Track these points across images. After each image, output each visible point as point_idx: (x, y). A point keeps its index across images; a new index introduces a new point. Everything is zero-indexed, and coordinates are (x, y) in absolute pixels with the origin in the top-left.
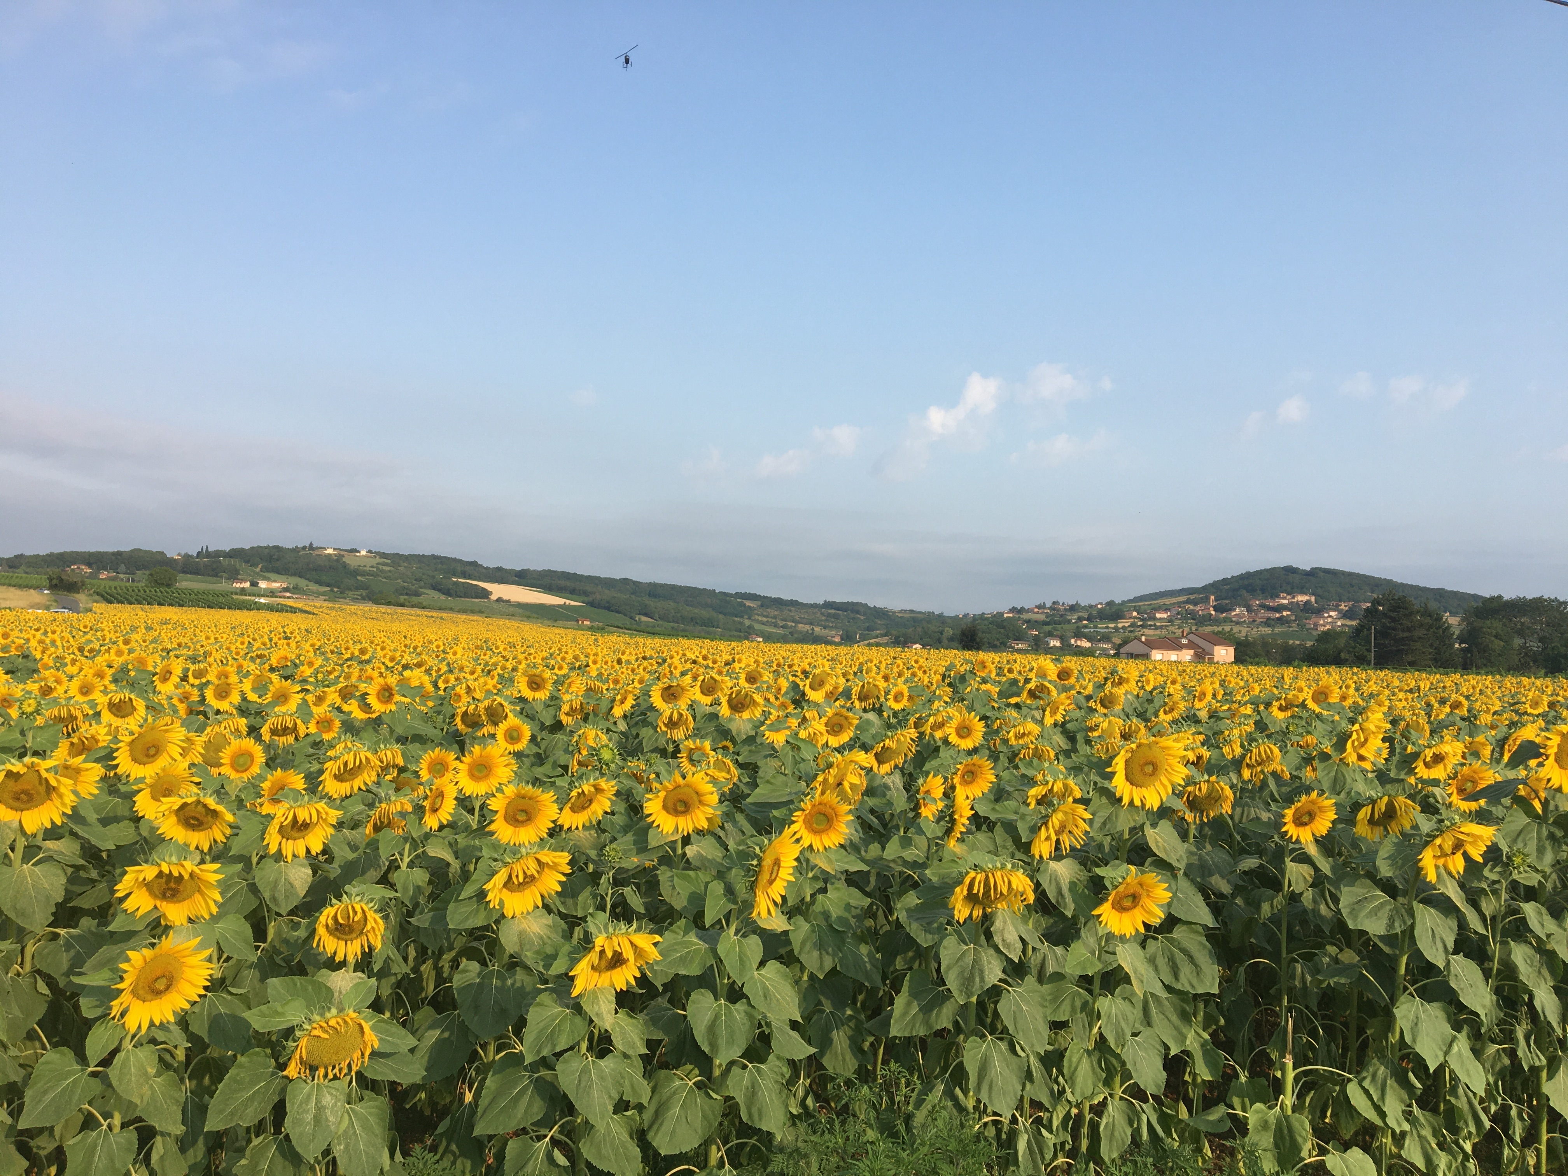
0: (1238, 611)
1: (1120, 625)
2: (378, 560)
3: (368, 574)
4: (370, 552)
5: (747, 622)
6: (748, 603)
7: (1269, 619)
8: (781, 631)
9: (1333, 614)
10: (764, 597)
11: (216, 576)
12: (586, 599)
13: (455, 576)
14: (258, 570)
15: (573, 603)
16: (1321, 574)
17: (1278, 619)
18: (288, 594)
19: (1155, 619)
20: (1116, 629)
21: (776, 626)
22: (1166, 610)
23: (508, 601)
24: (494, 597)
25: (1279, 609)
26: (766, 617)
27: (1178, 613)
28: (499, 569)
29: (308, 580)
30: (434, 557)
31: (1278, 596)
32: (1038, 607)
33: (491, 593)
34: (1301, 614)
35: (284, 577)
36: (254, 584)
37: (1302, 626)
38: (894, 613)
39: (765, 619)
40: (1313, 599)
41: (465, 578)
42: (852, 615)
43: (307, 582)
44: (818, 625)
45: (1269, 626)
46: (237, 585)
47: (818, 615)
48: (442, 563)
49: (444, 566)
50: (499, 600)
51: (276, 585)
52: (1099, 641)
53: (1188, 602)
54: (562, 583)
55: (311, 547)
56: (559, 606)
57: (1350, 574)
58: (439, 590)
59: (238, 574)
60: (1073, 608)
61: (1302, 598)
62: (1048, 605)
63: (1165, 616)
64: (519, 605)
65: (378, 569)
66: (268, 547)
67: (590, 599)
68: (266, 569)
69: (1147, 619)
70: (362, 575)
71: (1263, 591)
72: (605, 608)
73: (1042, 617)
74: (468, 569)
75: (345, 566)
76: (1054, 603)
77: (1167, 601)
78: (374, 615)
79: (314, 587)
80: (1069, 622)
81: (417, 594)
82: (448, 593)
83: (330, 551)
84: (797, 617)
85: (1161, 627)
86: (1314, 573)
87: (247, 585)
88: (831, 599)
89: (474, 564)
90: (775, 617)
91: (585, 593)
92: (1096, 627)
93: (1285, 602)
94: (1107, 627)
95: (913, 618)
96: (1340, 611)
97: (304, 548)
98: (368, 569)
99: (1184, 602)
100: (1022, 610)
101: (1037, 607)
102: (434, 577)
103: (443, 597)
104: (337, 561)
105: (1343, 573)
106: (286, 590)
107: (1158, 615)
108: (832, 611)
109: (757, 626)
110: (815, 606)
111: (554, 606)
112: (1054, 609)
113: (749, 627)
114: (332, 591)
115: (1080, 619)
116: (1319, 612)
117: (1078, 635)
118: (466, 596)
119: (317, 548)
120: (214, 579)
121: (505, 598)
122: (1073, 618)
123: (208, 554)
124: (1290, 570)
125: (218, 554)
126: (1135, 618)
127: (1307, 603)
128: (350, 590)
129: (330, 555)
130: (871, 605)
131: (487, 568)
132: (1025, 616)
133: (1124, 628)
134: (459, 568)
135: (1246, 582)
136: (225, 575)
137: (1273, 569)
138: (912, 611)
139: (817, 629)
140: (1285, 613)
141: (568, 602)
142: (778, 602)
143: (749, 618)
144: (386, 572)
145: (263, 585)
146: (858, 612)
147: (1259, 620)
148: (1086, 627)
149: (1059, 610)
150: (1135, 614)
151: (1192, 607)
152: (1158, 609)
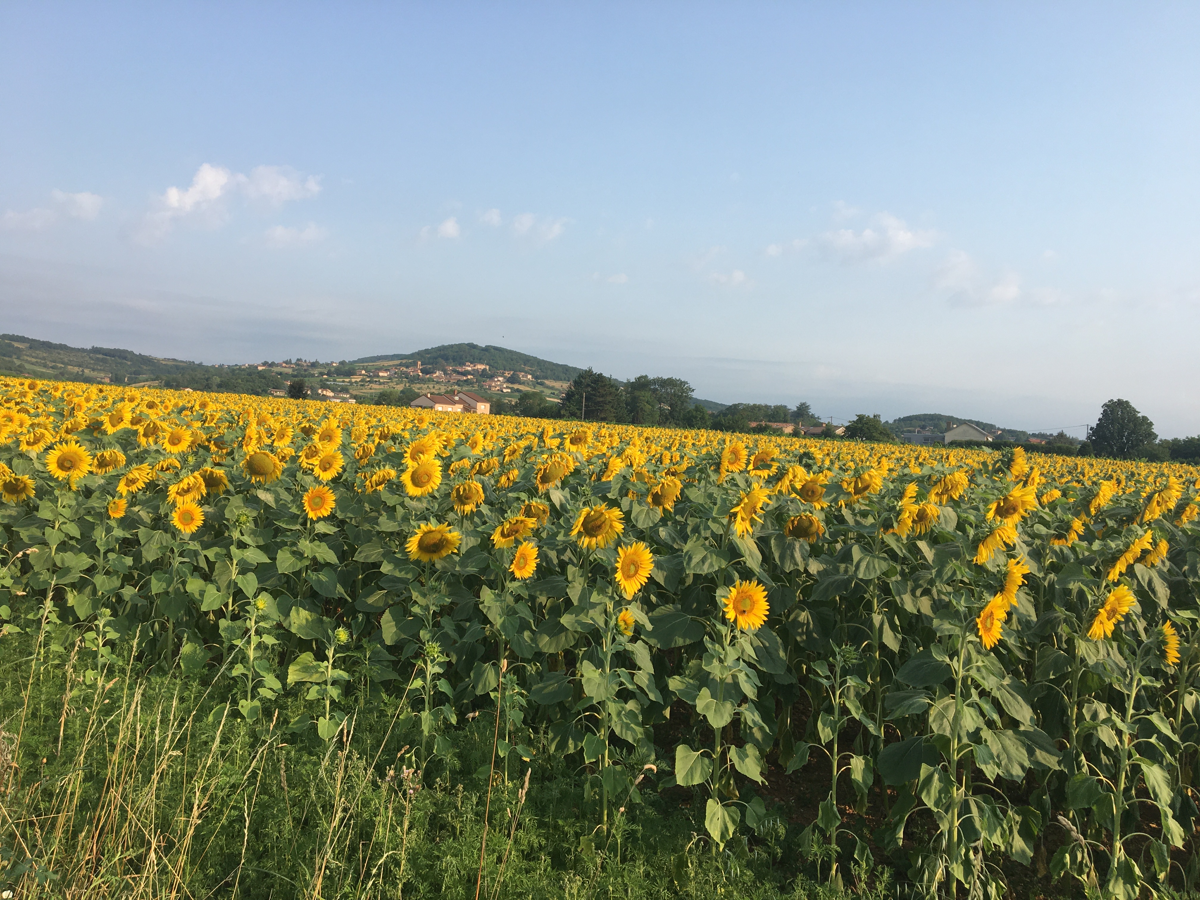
0: (437, 374)
1: (353, 380)
5: (17, 362)
6: (16, 345)
7: (459, 380)
8: (50, 371)
9: (500, 379)
10: (33, 340)
16: (492, 350)
17: (465, 381)
19: (378, 376)
20: (350, 382)
21: (45, 366)
22: (386, 370)
25: (465, 373)
26: (36, 358)
27: (396, 373)
31: (465, 365)
32: (286, 362)
34: (480, 378)
37: (481, 387)
38: (158, 360)
39: (34, 360)
40: (488, 367)
42: (119, 360)
44: (87, 367)
45: (459, 385)
47: (87, 358)
52: (340, 391)
53: (401, 365)
57: (511, 352)
60: (314, 365)
61: (481, 367)
62: (293, 361)
63: (385, 375)
69: (373, 377)
71: (454, 360)
73: (290, 371)
76: (298, 360)
77: (386, 363)
80: (313, 375)
84: (66, 360)
85: (384, 383)
86: (487, 349)
88: (99, 345)
90: (44, 358)
92: (334, 381)
93: (469, 369)
94: (343, 381)
95: (176, 366)
96: (505, 377)
99: (398, 365)
100: (272, 364)
101: (284, 362)
105: (506, 350)
107: (381, 374)
108: (101, 356)
109: (27, 366)
110: (83, 350)
112: (298, 365)
113: (19, 366)
115: (322, 374)
116: (492, 377)
117: (325, 387)
122: (316, 372)
124: (472, 346)
126: (364, 375)
127: (484, 370)
130: (137, 352)
132: (275, 369)
133: (356, 382)
135: (442, 353)
137: (460, 345)
138: (174, 360)
139: (87, 371)
140: (469, 377)
142: (47, 346)
143: (18, 358)
146: (125, 358)
147: (452, 381)
148: (327, 380)
149: (303, 366)
150: (363, 372)
151: (405, 369)
152: (381, 369)
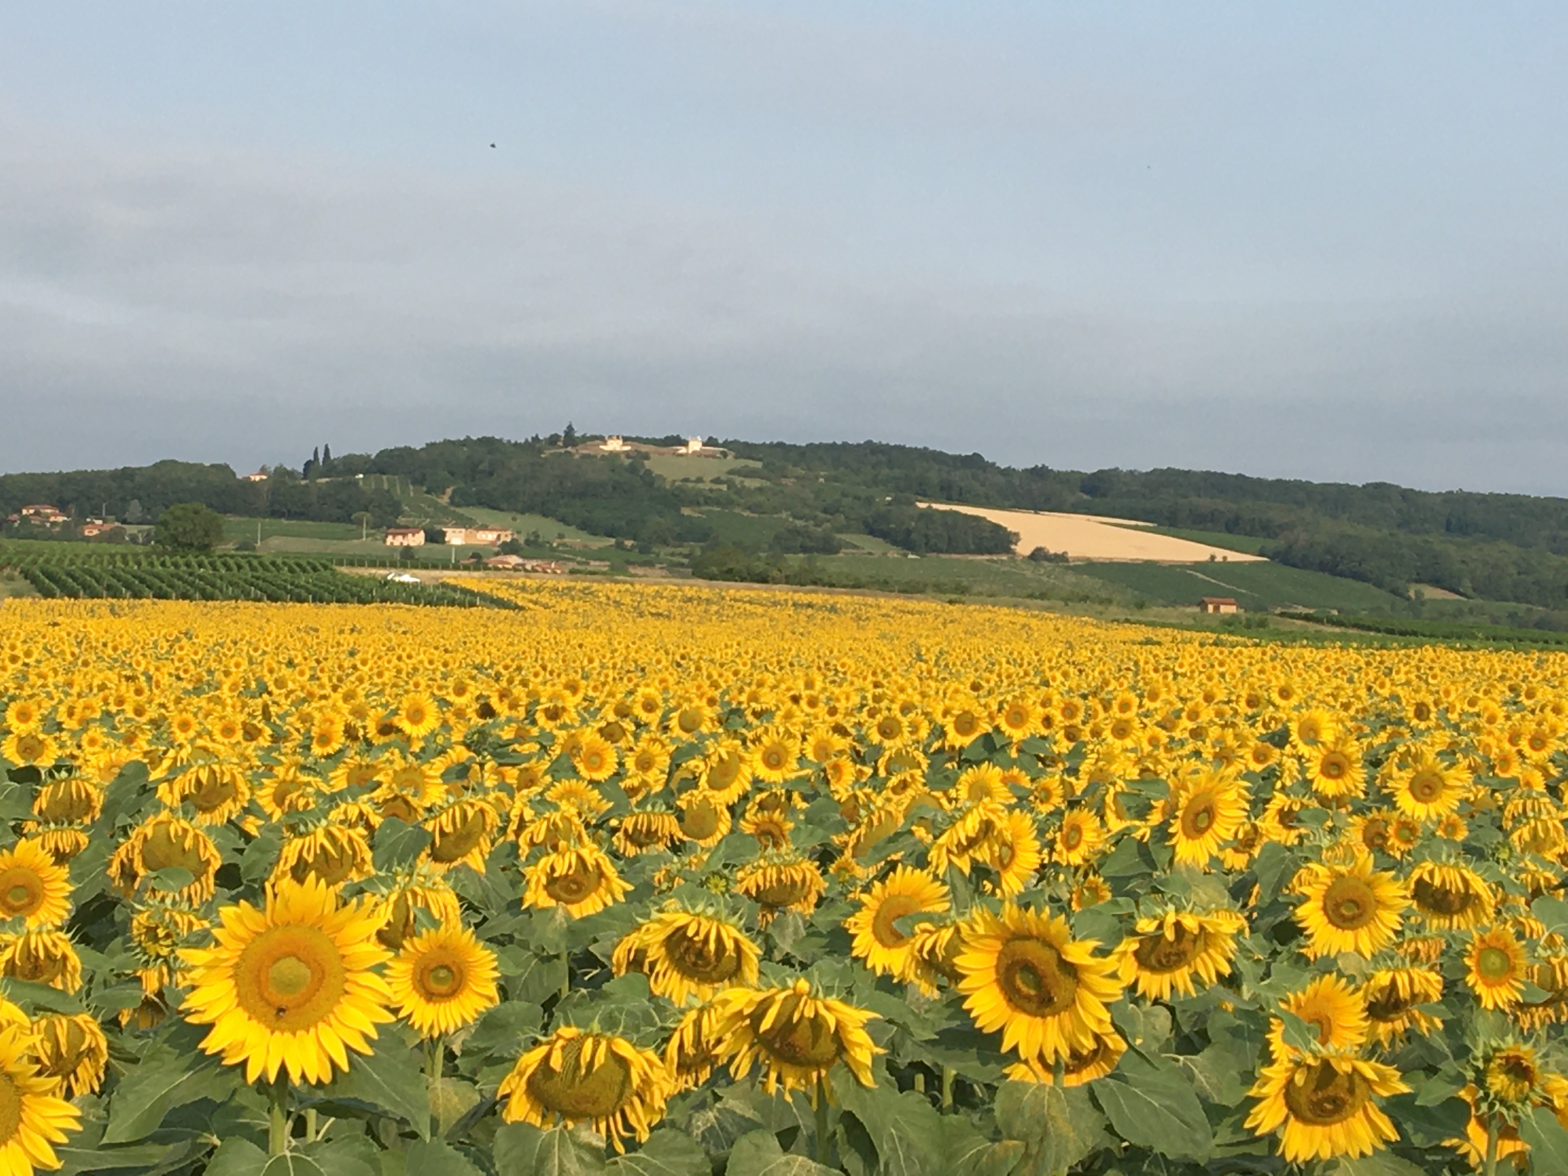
2: (733, 462)
3: (708, 501)
4: (711, 442)
11: (347, 519)
12: (1271, 544)
13: (925, 495)
14: (445, 500)
15: (1234, 557)
18: (514, 560)
23: (1061, 558)
24: (1023, 549)
28: (1040, 473)
29: (564, 520)
30: (871, 448)
33: (1015, 537)
35: (507, 517)
36: (435, 537)
41: (949, 500)
43: (562, 527)
46: (396, 541)
48: (890, 464)
49: (897, 472)
50: (1038, 555)
51: (488, 537)
54: (1205, 503)
55: (570, 437)
56: (1197, 566)
58: (885, 535)
59: (397, 511)
64: (1091, 567)
65: (730, 484)
66: (467, 442)
67: (1279, 544)
68: (462, 499)
70: (694, 502)
72: (1322, 567)
74: (957, 476)
75: (649, 480)
78: (663, 605)
79: (576, 539)
81: (829, 548)
82: (906, 542)
83: (614, 445)
87: (417, 540)
89: (975, 461)
91: (1267, 529)
97: (553, 440)
98: (706, 486)
102: (869, 501)
103: (894, 553)
104: (632, 469)
106: (509, 548)
111: (1183, 566)
114: (619, 546)
118: (952, 548)
119: (585, 439)
120: (341, 527)
121: (1053, 549)
123: (330, 467)
125: (352, 464)
128: (665, 543)
129: (614, 455)
131: (1008, 472)
134: (934, 476)
136: (367, 516)
141: (1220, 554)
144: (751, 492)
145: (456, 537)
